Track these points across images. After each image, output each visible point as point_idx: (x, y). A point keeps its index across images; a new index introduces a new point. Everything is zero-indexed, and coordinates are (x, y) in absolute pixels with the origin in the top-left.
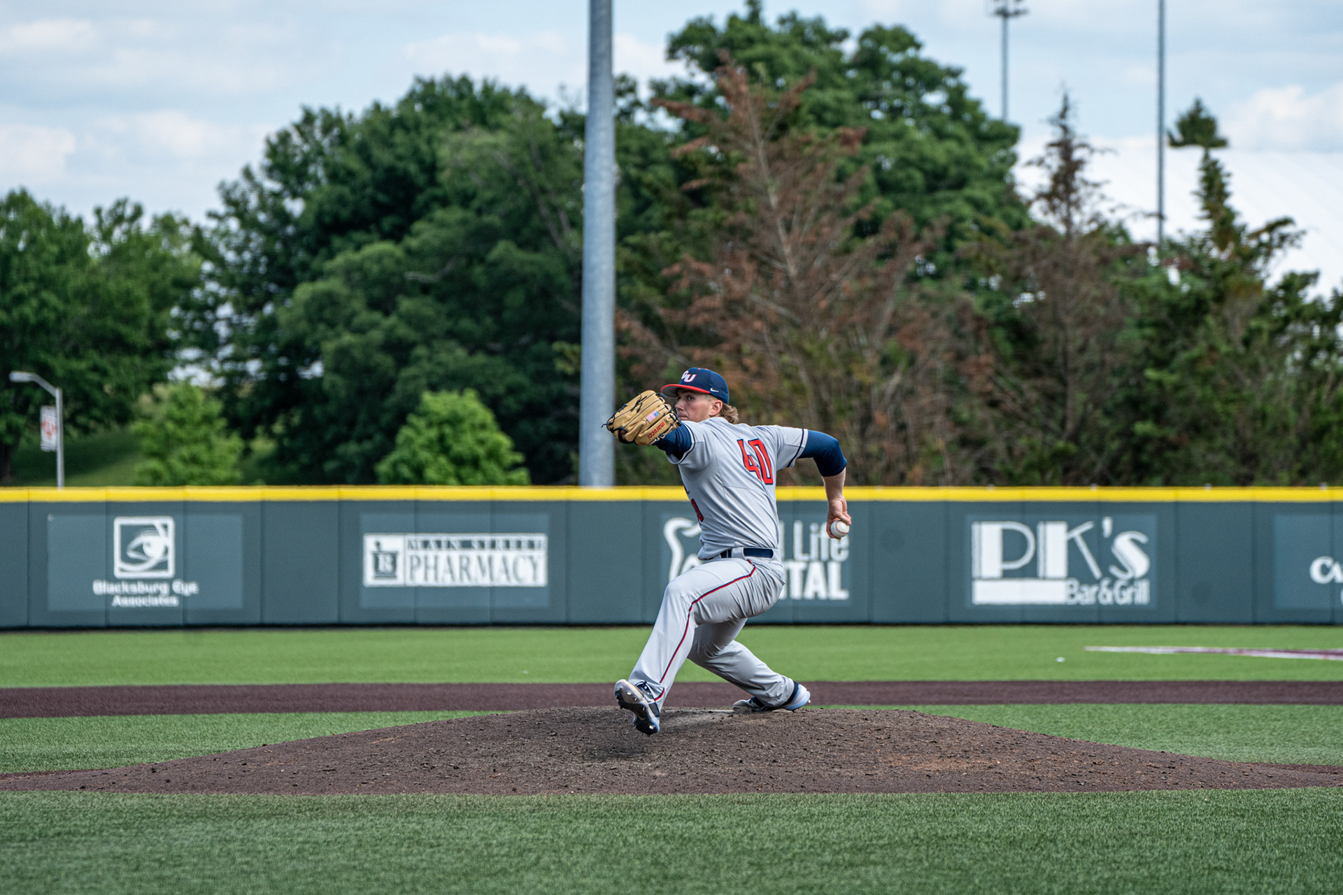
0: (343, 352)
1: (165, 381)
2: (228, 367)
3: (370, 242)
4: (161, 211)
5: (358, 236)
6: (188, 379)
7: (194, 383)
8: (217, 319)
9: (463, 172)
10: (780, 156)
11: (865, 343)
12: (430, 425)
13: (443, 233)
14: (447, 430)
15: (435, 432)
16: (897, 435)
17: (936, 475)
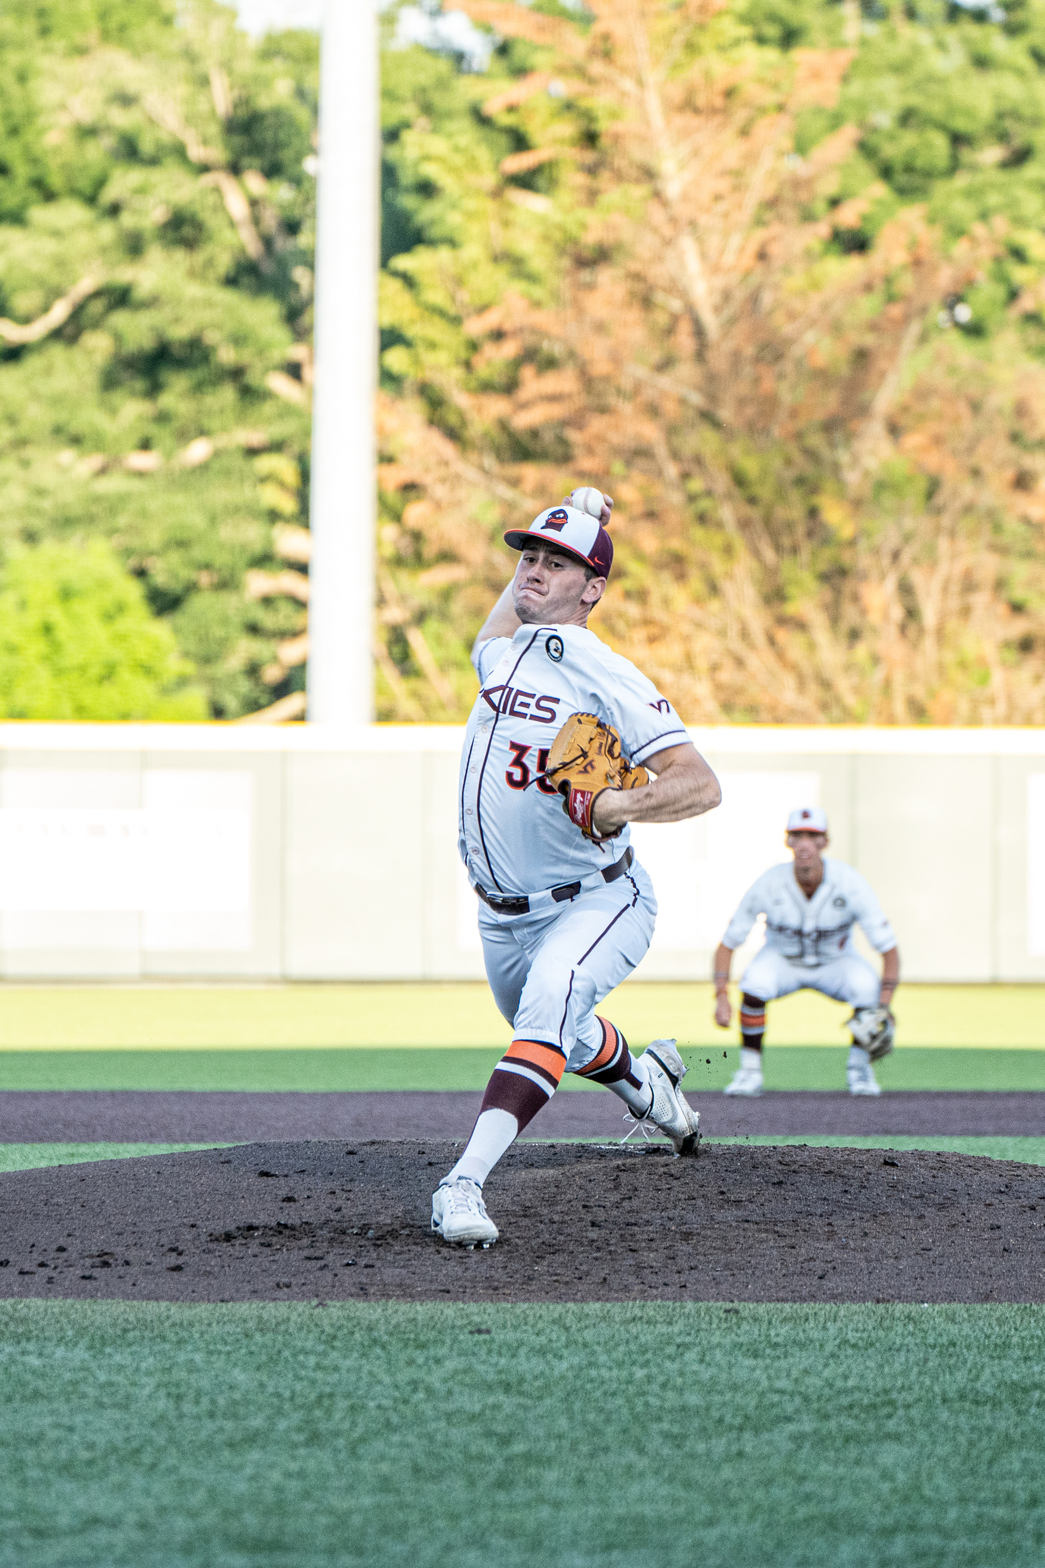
9: (87, 132)
10: (689, 105)
11: (843, 457)
12: (23, 605)
13: (50, 246)
14: (56, 615)
15: (33, 619)
16: (903, 629)
17: (975, 704)
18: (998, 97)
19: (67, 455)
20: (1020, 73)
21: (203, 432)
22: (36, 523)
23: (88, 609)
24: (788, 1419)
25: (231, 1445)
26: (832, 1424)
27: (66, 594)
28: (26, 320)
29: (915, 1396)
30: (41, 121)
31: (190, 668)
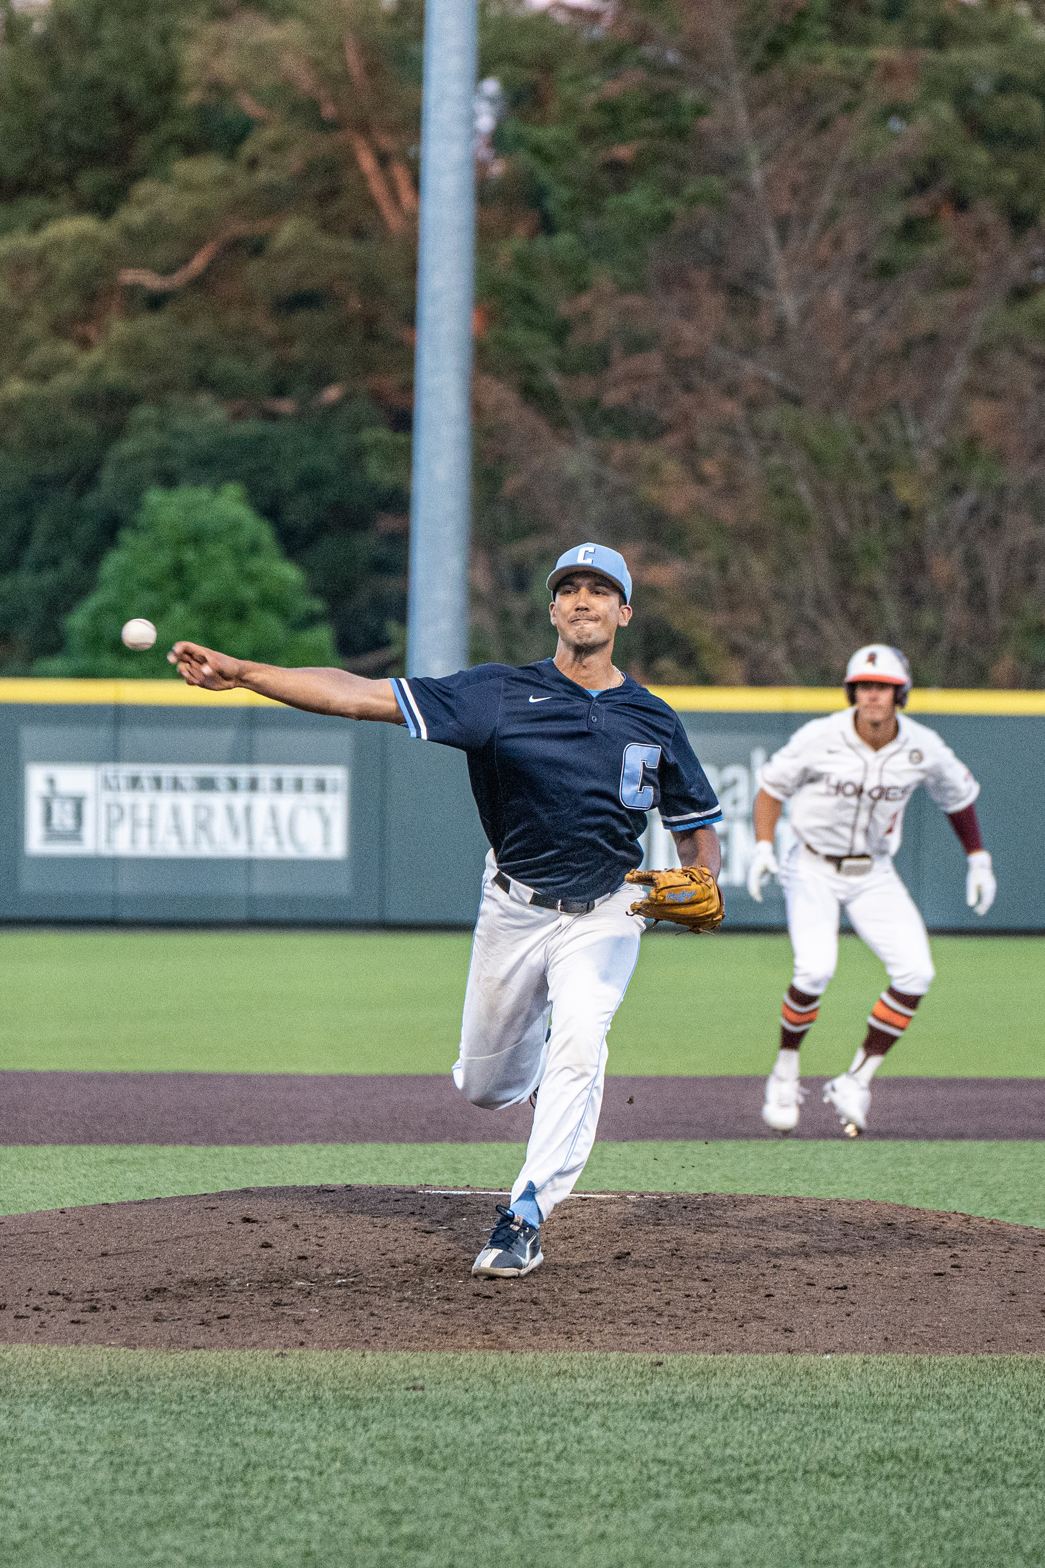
3: (57, 216)
5: (35, 205)
10: (770, 100)
11: (914, 434)
13: (188, 199)
14: (189, 556)
16: (969, 598)
17: (1036, 669)
19: (204, 399)
21: (336, 378)
22: (172, 463)
23: (219, 551)
24: (658, 1496)
25: (149, 1525)
26: (694, 1501)
27: (198, 538)
28: (166, 271)
29: (781, 1467)
30: (183, 80)
31: (318, 605)
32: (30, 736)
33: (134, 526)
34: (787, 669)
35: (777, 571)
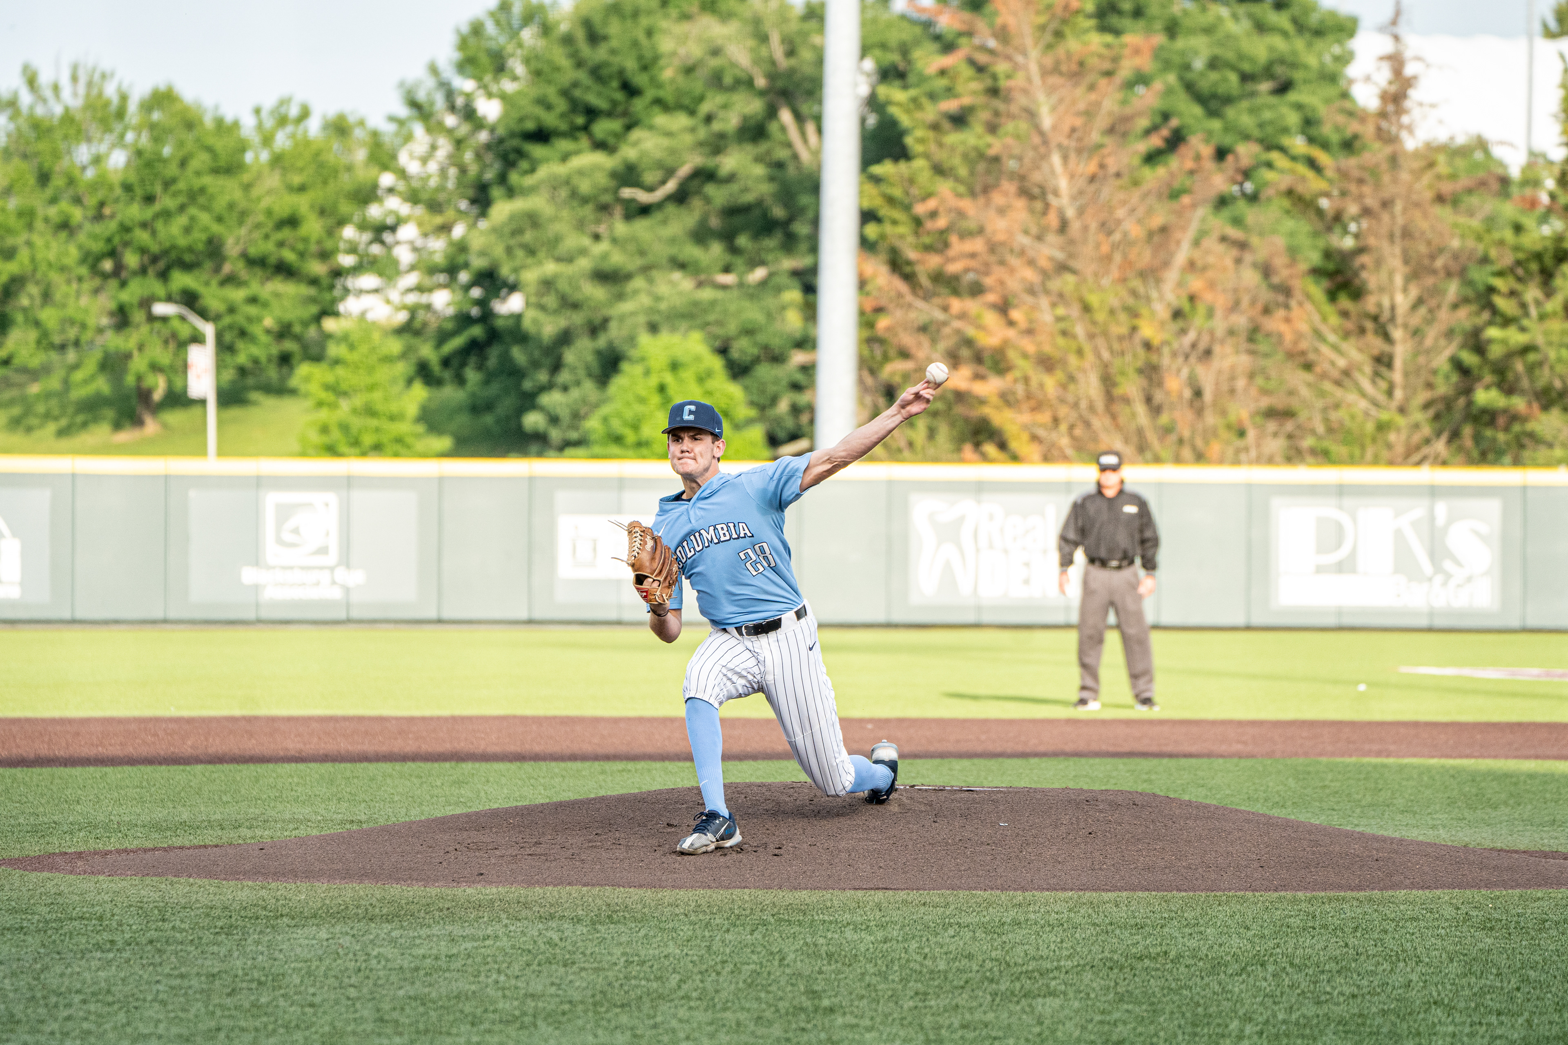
0: (547, 284)
1: (336, 314)
2: (412, 299)
3: (577, 152)
4: (332, 112)
5: (564, 145)
6: (363, 314)
7: (370, 316)
8: (398, 243)
9: (689, 70)
10: (1055, 70)
11: (1154, 294)
12: (647, 373)
13: (665, 142)
14: (668, 378)
15: (654, 381)
16: (1191, 403)
17: (1238, 451)
18: (1271, 49)
19: (677, 275)
20: (1285, 34)
21: (762, 263)
22: (656, 318)
23: (688, 375)
27: (675, 366)
28: (651, 189)
30: (662, 62)
31: (752, 413)
32: (562, 497)
33: (629, 359)
34: (1069, 452)
35: (1064, 386)
